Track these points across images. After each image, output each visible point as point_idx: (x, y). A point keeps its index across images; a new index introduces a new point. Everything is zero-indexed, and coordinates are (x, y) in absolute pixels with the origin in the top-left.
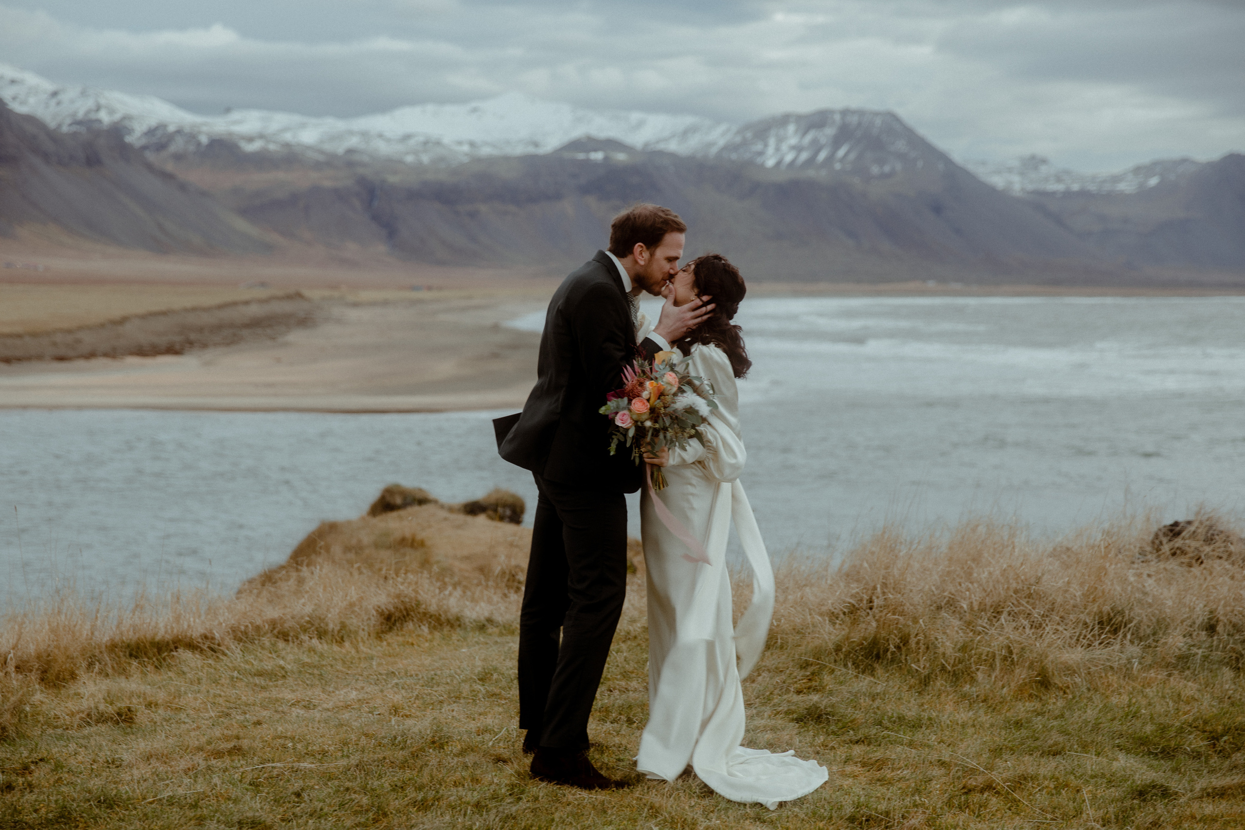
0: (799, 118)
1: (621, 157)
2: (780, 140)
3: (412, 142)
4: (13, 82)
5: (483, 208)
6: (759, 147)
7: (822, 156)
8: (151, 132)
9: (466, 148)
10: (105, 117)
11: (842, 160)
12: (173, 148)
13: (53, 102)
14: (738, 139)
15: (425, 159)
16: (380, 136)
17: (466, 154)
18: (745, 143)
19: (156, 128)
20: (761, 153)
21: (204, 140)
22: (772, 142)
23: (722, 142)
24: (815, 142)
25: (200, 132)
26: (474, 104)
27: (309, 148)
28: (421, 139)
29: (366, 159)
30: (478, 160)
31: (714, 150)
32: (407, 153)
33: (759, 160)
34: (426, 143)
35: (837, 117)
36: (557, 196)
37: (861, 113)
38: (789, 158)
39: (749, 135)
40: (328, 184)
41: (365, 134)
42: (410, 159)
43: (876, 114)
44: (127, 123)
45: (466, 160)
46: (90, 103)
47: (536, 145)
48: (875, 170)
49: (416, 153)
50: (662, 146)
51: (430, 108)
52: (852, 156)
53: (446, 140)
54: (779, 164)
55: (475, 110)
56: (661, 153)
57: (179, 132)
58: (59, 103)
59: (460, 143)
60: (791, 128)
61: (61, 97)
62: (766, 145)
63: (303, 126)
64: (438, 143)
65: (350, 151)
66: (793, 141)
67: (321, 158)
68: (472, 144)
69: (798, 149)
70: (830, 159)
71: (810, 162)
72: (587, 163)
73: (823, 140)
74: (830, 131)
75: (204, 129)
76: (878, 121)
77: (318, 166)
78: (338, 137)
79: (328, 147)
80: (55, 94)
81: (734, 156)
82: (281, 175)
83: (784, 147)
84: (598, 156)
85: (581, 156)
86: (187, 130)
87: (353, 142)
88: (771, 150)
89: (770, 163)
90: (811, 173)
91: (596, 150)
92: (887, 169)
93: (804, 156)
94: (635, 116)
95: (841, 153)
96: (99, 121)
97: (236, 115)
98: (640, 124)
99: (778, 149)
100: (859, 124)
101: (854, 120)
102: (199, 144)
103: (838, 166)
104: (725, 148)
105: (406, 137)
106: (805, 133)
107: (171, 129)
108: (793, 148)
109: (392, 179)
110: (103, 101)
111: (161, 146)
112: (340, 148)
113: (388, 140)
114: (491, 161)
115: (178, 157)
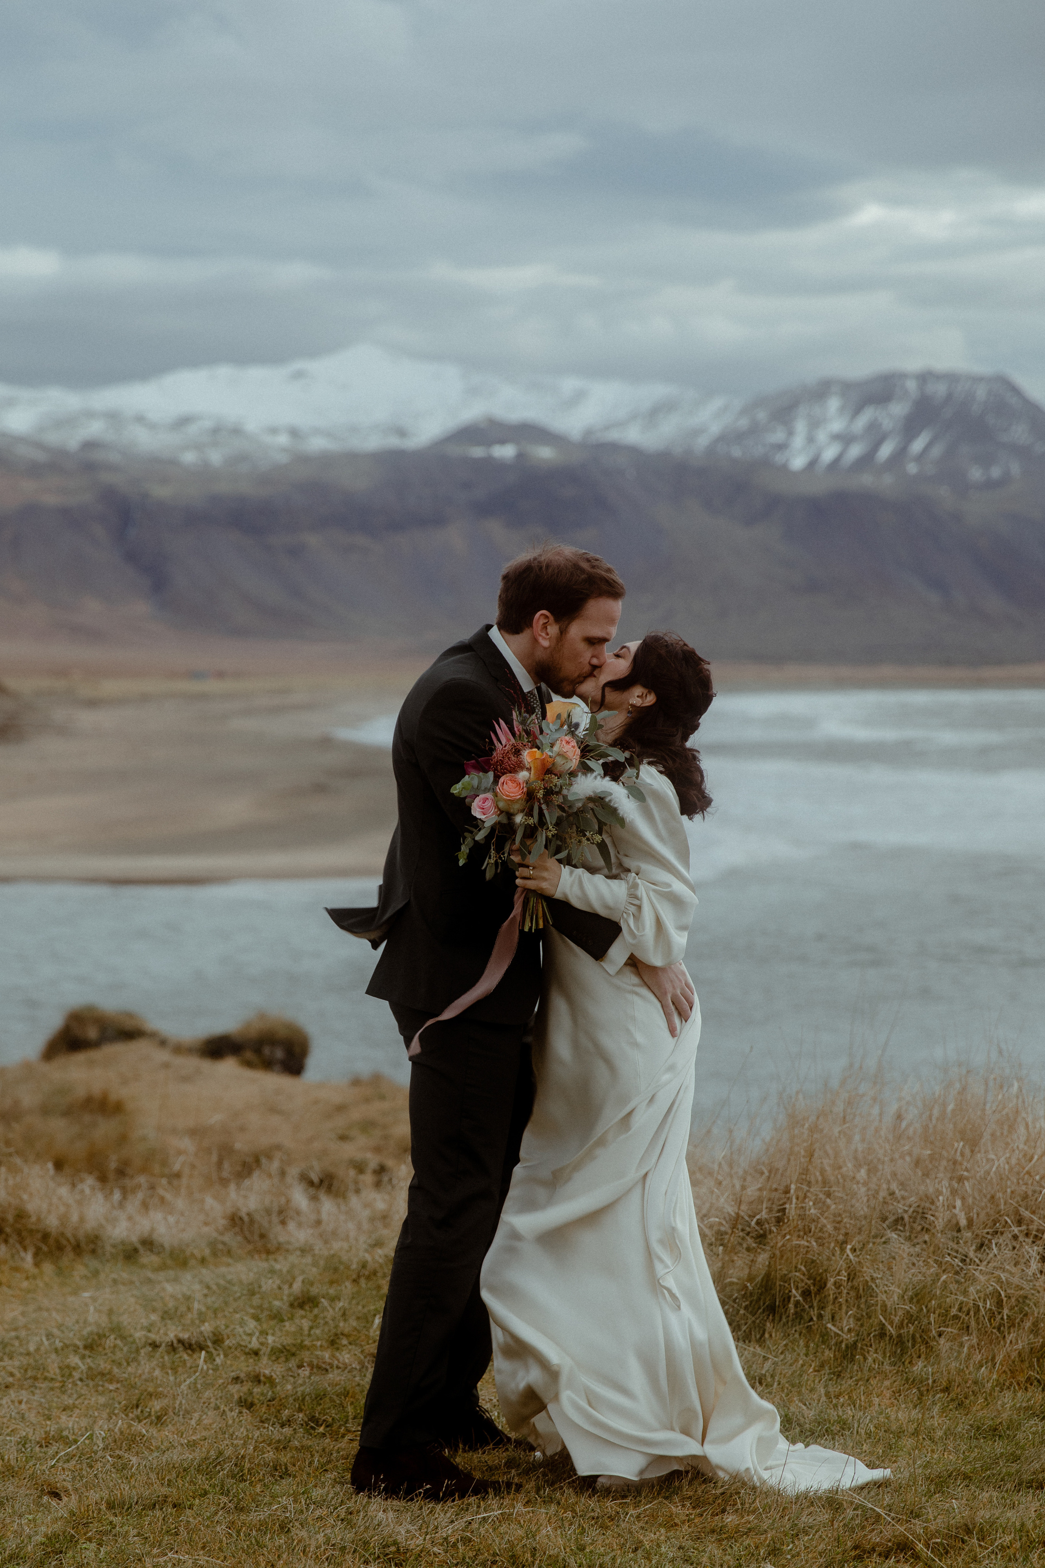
0: (846, 387)
1: (545, 453)
2: (815, 424)
3: (193, 430)
5: (313, 540)
6: (778, 436)
7: (886, 451)
9: (283, 440)
11: (920, 457)
14: (744, 423)
15: (216, 457)
16: (140, 419)
17: (285, 450)
18: (754, 430)
20: (781, 447)
22: (801, 427)
23: (715, 429)
24: (873, 427)
26: (297, 365)
27: (19, 439)
28: (208, 424)
29: (116, 457)
30: (303, 459)
31: (702, 442)
32: (185, 448)
33: (779, 458)
34: (216, 431)
35: (911, 385)
36: (438, 520)
37: (952, 378)
38: (829, 454)
39: (762, 415)
40: (51, 500)
41: (113, 417)
42: (189, 457)
43: (978, 379)
45: (283, 459)
47: (402, 433)
48: (976, 474)
49: (199, 447)
50: (614, 435)
51: (224, 371)
52: (937, 451)
53: (251, 426)
54: (812, 464)
55: (299, 375)
56: (614, 447)
59: (274, 431)
60: (834, 404)
62: (791, 433)
63: (10, 403)
64: (237, 431)
65: (90, 445)
66: (837, 425)
67: (40, 457)
68: (294, 433)
69: (845, 439)
70: (900, 455)
71: (866, 461)
72: (489, 461)
73: (887, 424)
74: (898, 409)
76: (981, 393)
77: (35, 470)
78: (68, 421)
79: (53, 438)
81: (736, 452)
83: (822, 436)
84: (506, 452)
85: (478, 452)
87: (95, 429)
88: (798, 441)
89: (798, 462)
90: (867, 480)
91: (502, 442)
92: (996, 472)
93: (855, 451)
94: (569, 384)
95: (918, 445)
98: (579, 397)
99: (811, 439)
100: (949, 397)
101: (940, 390)
103: (912, 468)
104: (722, 438)
105: (183, 421)
106: (857, 411)
108: (836, 437)
109: (160, 492)
112: (72, 440)
113: (152, 426)
114: (326, 460)
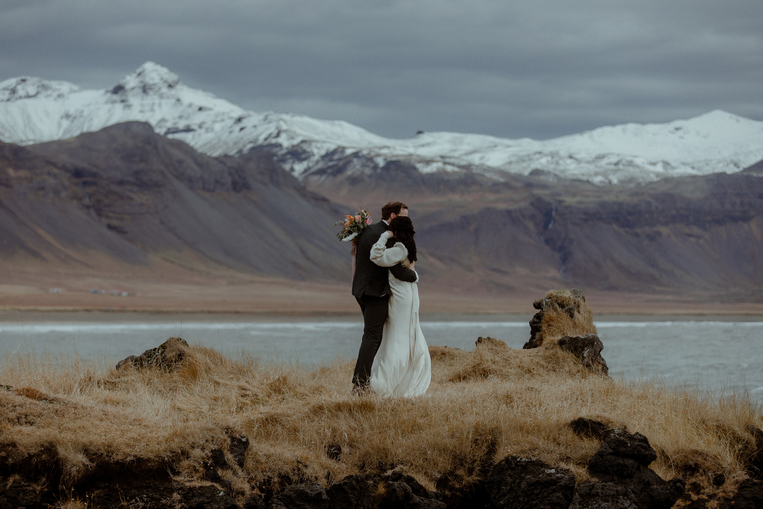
3: (603, 162)
4: (200, 109)
5: (664, 230)
8: (329, 156)
9: (659, 168)
10: (284, 141)
12: (349, 172)
13: (237, 128)
15: (615, 179)
16: (571, 156)
17: (658, 175)
19: (334, 152)
21: (381, 162)
25: (378, 155)
26: (678, 123)
27: (490, 169)
28: (614, 159)
29: (551, 179)
30: (667, 180)
32: (596, 174)
34: (617, 164)
36: (745, 218)
40: (502, 206)
41: (555, 156)
42: (597, 180)
44: (305, 146)
45: (655, 179)
46: (272, 129)
49: (605, 174)
51: (631, 127)
53: (638, 161)
55: (677, 129)
57: (356, 155)
58: (242, 129)
59: (654, 164)
61: (244, 123)
63: (494, 147)
64: (630, 163)
65: (536, 172)
68: (666, 164)
75: (384, 151)
77: (495, 187)
78: (529, 158)
79: (514, 169)
80: (239, 120)
82: (456, 198)
86: (365, 152)
87: (542, 163)
96: (280, 146)
97: (426, 138)
102: (376, 167)
105: (601, 157)
107: (349, 152)
109: (569, 200)
110: (284, 127)
111: (338, 170)
112: (526, 169)
113: (579, 161)
114: (682, 181)
115: (354, 181)
